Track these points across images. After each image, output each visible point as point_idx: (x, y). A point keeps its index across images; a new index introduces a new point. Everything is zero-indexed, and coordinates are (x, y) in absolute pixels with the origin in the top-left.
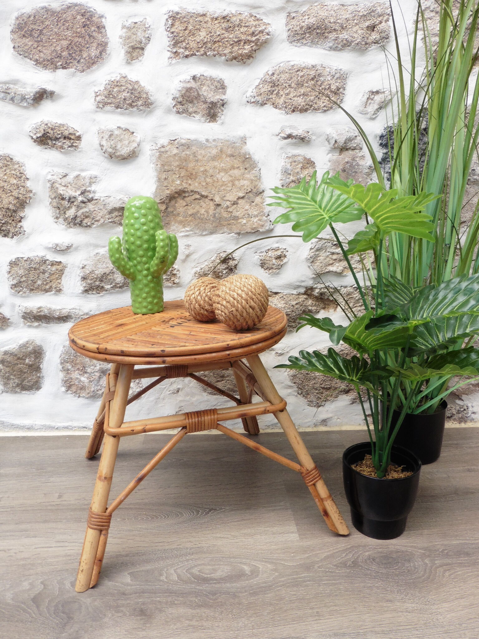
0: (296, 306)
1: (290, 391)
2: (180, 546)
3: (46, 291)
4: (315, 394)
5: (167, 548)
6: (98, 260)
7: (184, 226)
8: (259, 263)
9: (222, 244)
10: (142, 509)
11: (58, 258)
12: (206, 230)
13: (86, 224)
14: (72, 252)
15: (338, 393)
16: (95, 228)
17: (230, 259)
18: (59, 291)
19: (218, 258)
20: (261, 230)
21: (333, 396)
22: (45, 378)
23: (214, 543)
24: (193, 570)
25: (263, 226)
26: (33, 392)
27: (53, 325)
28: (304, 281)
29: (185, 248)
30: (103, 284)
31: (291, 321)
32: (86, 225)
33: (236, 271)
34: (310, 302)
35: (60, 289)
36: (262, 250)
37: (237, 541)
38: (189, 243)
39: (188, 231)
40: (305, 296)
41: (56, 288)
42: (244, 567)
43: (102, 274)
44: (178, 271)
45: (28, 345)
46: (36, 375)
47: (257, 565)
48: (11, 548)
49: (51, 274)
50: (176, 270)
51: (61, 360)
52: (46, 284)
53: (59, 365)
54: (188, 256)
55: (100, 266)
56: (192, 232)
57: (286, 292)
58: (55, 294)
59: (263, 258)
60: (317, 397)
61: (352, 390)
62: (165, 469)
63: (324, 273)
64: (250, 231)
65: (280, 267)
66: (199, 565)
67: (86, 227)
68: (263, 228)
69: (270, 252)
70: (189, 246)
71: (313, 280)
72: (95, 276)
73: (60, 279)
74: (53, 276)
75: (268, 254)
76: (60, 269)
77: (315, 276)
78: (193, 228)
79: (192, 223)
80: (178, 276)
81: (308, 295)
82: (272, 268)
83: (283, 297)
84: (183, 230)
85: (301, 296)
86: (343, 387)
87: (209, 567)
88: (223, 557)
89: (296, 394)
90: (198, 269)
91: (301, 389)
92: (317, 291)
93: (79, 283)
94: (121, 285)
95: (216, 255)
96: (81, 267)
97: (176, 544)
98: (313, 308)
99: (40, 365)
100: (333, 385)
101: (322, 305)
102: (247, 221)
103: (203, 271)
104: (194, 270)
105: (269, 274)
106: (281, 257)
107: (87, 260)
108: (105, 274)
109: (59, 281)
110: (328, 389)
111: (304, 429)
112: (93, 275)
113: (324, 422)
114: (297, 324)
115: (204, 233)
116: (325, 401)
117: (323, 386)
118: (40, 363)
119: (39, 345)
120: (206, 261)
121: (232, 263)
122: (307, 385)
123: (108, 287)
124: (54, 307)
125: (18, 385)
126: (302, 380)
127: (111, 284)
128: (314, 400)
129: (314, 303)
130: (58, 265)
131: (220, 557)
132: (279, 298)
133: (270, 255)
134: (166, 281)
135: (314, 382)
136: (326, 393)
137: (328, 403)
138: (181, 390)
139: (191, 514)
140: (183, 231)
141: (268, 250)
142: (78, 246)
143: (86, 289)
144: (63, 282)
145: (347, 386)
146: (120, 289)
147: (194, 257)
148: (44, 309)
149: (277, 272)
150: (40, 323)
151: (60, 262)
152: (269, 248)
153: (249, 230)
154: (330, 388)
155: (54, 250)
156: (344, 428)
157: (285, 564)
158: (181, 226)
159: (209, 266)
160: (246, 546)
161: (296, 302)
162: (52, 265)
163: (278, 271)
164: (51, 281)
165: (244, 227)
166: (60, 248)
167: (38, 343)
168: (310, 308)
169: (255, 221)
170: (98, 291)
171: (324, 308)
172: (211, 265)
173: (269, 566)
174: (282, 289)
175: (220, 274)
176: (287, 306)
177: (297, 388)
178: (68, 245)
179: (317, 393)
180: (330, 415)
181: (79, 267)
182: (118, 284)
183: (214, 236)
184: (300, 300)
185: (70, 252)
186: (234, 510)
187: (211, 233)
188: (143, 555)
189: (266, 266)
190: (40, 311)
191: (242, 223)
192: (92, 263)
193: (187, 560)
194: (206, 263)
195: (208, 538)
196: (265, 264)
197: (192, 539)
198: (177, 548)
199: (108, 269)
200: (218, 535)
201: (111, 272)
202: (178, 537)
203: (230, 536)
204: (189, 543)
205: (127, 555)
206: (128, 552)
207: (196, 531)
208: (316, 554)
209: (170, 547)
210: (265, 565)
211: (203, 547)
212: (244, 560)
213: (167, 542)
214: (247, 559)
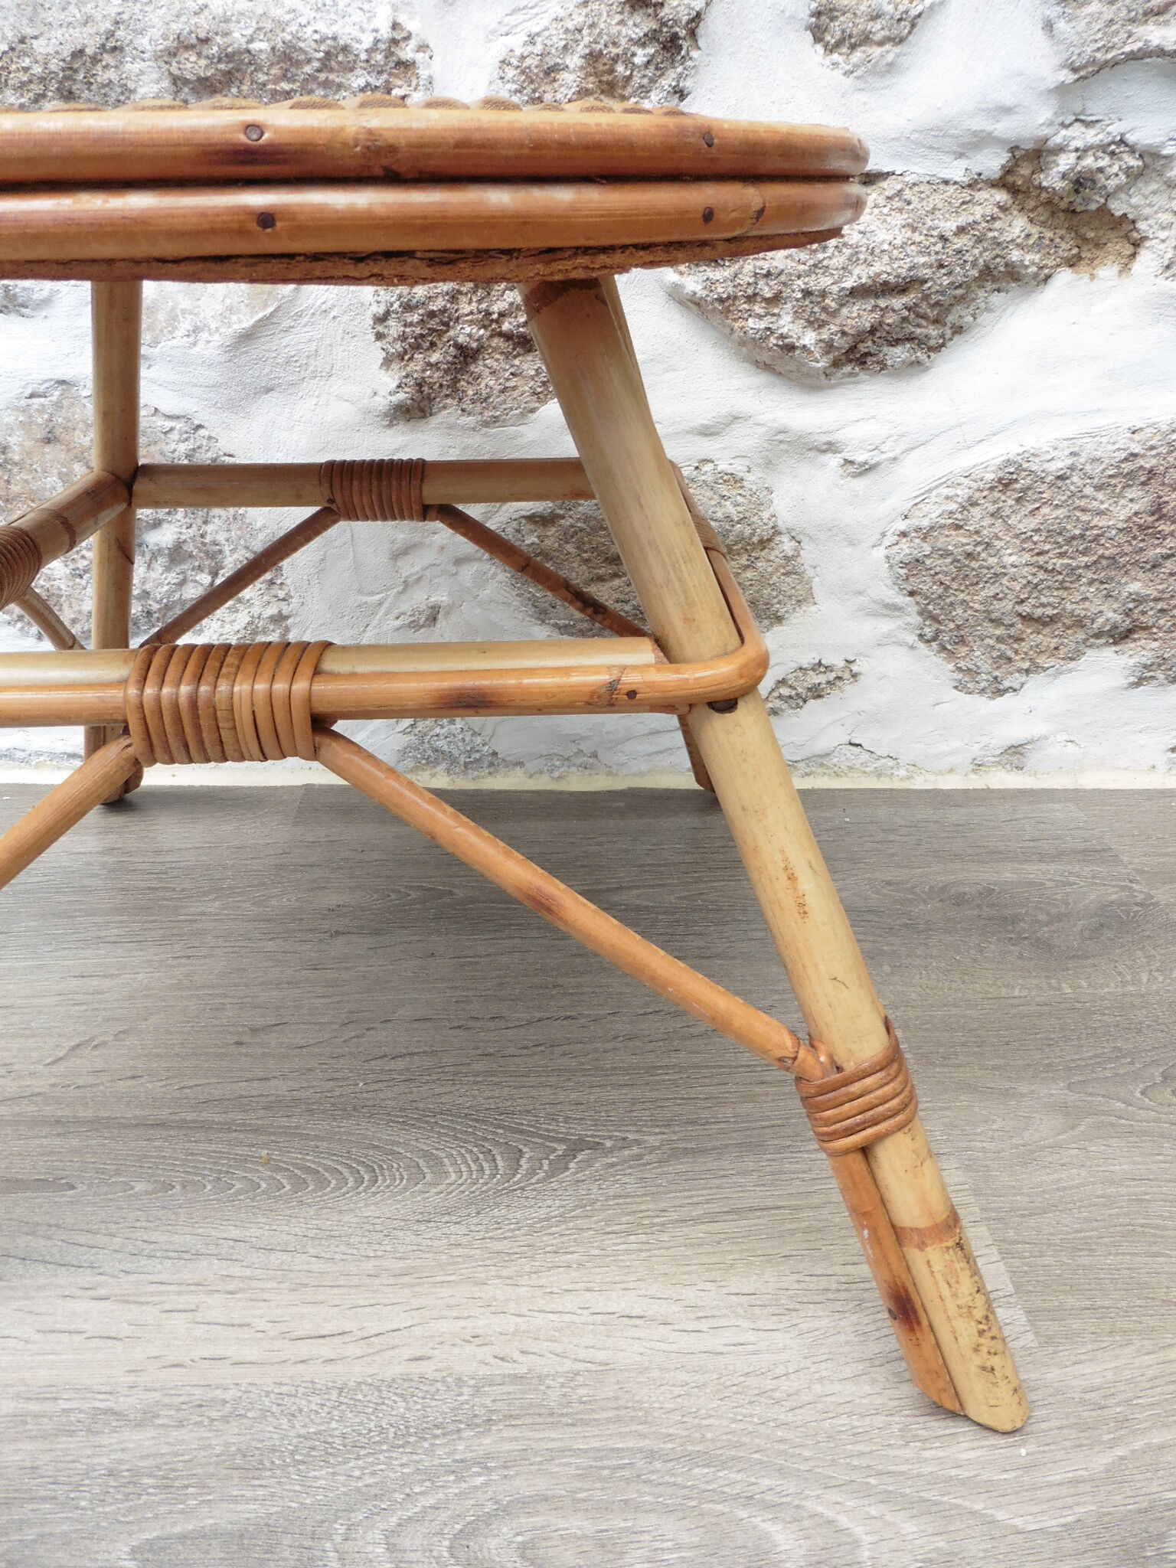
0: (959, 243)
1: (886, 626)
2: (427, 1368)
4: (991, 642)
5: (358, 1372)
8: (804, 9)
10: (256, 1130)
15: (1085, 641)
21: (1063, 651)
23: (601, 1356)
24: (493, 1543)
28: (1007, 110)
31: (923, 317)
33: (694, 54)
34: (1017, 226)
37: (716, 1342)
40: (1001, 196)
42: (771, 1528)
43: (66, 54)
44: (423, 47)
47: (844, 1521)
50: (412, 44)
55: (53, 15)
57: (919, 168)
60: (995, 654)
61: (1146, 628)
62: (377, 932)
63: (1114, 64)
66: (525, 1504)
71: (1054, 101)
72: (37, 70)
77: (1073, 77)
80: (424, 73)
81: (1014, 190)
82: (866, 39)
83: (900, 193)
85: (983, 195)
86: (1111, 615)
87: (578, 1524)
88: (651, 1455)
89: (912, 638)
90: (517, 43)
91: (935, 619)
92: (1065, 162)
97: (407, 1353)
98: (1028, 258)
100: (1069, 606)
101: (1067, 248)
103: (538, 49)
104: (498, 49)
105: (847, 74)
108: (79, 53)
110: (1045, 624)
111: (932, 778)
112: (26, 62)
113: (1015, 754)
114: (948, 332)
116: (1027, 671)
117: (1025, 609)
121: (675, 6)
122: (964, 601)
126: (947, 580)
128: (986, 666)
129: (1035, 230)
131: (632, 1451)
132: (881, 201)
135: (992, 590)
136: (1034, 639)
137: (1034, 681)
138: (447, 614)
139: (481, 1170)
145: (1128, 613)
149: (890, 58)
154: (1053, 620)
156: (1090, 781)
159: (571, 25)
160: (769, 1384)
161: (962, 220)
163: (890, 52)
168: (1015, 255)
171: (1072, 263)
172: (578, 20)
173: (910, 1528)
174: (898, 156)
175: (620, 68)
176: (917, 237)
177: (920, 614)
179: (999, 639)
180: (1037, 729)
184: (978, 212)
186: (686, 1152)
188: (226, 1419)
189: (835, 29)
193: (459, 1468)
195: (566, 1318)
196: (832, 19)
197: (484, 1323)
198: (407, 1378)
199: (90, 29)
200: (618, 1302)
201: (109, 45)
202: (415, 1303)
203: (675, 1308)
204: (468, 1349)
205: (146, 1418)
206: (157, 1395)
207: (504, 1273)
208: (1148, 1449)
209: (370, 1371)
210: (888, 1524)
211: (541, 1379)
212: (766, 1482)
213: (360, 1334)
214: (781, 1471)
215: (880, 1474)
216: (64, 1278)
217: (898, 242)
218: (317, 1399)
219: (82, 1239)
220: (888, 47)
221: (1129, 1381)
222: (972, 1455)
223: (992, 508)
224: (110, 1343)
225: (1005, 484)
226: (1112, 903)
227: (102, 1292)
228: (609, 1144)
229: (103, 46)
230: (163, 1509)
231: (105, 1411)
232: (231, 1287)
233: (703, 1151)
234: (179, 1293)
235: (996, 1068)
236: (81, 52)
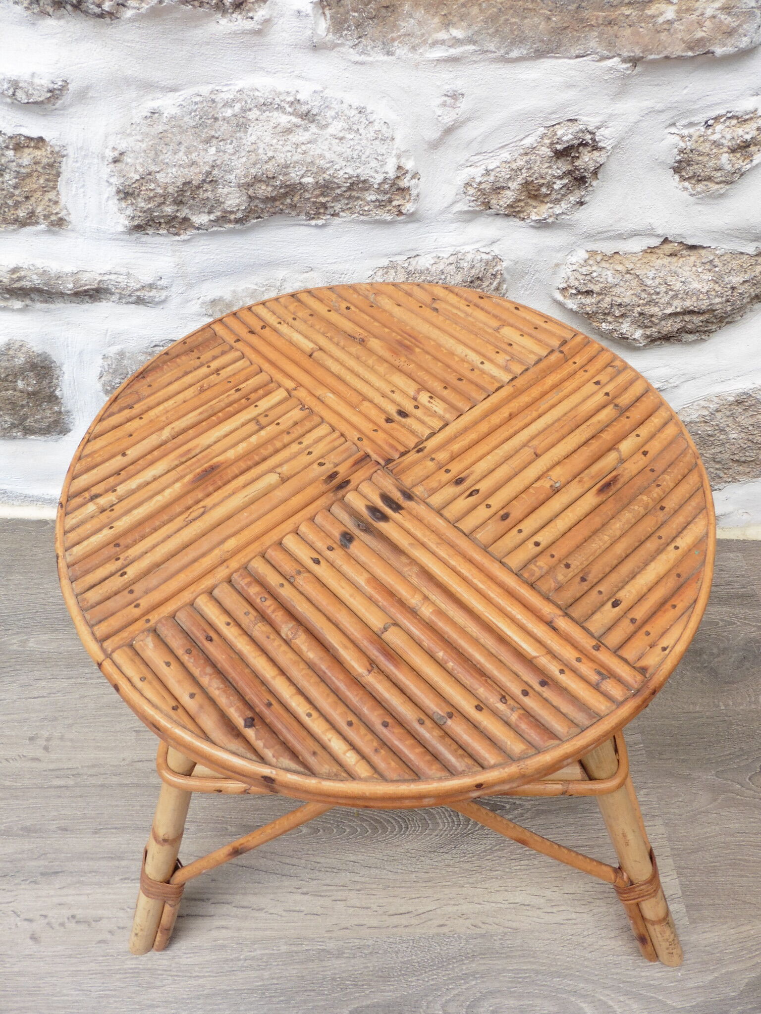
0: (742, 288)
2: (445, 930)
3: (23, 223)
4: (712, 470)
5: (418, 932)
6: (162, 136)
7: (447, 24)
8: (672, 157)
9: (569, 95)
11: (32, 127)
12: (519, 40)
13: (99, 6)
14: (71, 105)
16: (132, 20)
17: (586, 145)
18: (58, 224)
19: (547, 141)
20: (719, 51)
21: (752, 474)
22: (75, 413)
23: (515, 925)
24: (482, 1010)
25: (730, 33)
26: (54, 437)
27: (61, 305)
29: (444, 104)
30: (184, 212)
32: (97, 10)
33: (594, 183)
35: (61, 219)
36: (695, 119)
37: (560, 918)
38: (459, 85)
39: (457, 42)
41: (46, 217)
42: (583, 1005)
43: (179, 183)
44: (415, 177)
45: (11, 352)
46: (51, 409)
47: (610, 1003)
48: (100, 912)
49: (22, 178)
50: (409, 176)
51: (104, 385)
52: (17, 205)
53: (102, 394)
54: (449, 131)
55: (167, 157)
56: (471, 48)
57: (727, 246)
58: (49, 231)
59: (689, 145)
60: (713, 475)
64: (680, 53)
65: (733, 178)
66: (492, 993)
67: (101, 16)
68: (731, 41)
69: (719, 127)
70: (455, 96)
72: (160, 190)
73: (54, 188)
74: (28, 181)
75: (710, 131)
76: (45, 161)
78: (478, 32)
79: (475, 10)
80: (414, 192)
82: (709, 179)
83: (711, 261)
84: (442, 35)
87: (513, 1003)
88: (537, 972)
90: (477, 173)
93: (113, 204)
94: (240, 215)
95: (542, 130)
96: (110, 160)
97: (436, 922)
99: (54, 391)
102: (678, 12)
103: (492, 178)
104: (464, 175)
105: (691, 195)
106: (748, 146)
107: (124, 134)
108: (188, 183)
109: (52, 195)
110: (745, 463)
112: (152, 186)
114: (723, 325)
115: (515, 54)
116: (730, 482)
117: (736, 457)
118: (52, 386)
119: (40, 352)
120: (509, 148)
121: (587, 159)
123: (201, 219)
124: (55, 267)
125: (13, 426)
127: (209, 213)
130: (37, 148)
131: (530, 970)
132: (698, 264)
133: (716, 137)
134: (376, 207)
135: (719, 449)
136: (737, 469)
139: (453, 822)
140: (443, 42)
141: (716, 119)
142: (88, 88)
143: (136, 223)
144: (63, 199)
146: (238, 226)
147: (469, 132)
148: (29, 273)
149: (722, 191)
150: (28, 302)
151: (41, 139)
152: (723, 112)
153: (678, 50)
154: (750, 462)
155: (9, 100)
157: (665, 1004)
158: (437, 20)
159: (514, 166)
160: (582, 940)
161: (747, 276)
162: (18, 147)
163: (723, 188)
164: (27, 198)
165: (663, 36)
166: (28, 95)
167: (35, 349)
169: (709, 12)
170: (173, 230)
172: (520, 163)
174: (715, 239)
175: (544, 190)
176: (717, 288)
178: (51, 86)
179: (718, 469)
181: (103, 158)
182: (231, 212)
183: (547, 64)
185: (64, 108)
186: (543, 812)
187: (540, 54)
189: (690, 171)
190: (20, 279)
191: (661, 20)
192: (144, 146)
193: (465, 977)
194: (505, 155)
195: (499, 905)
196: (689, 165)
197: (465, 908)
198: (438, 935)
199: (196, 170)
200: (520, 898)
201: (208, 180)
202: (436, 896)
203: (542, 901)
204: (461, 921)
205: (339, 955)
206: (341, 943)
207: (471, 881)
208: (727, 973)
209: (423, 932)
210: (627, 1004)
211: (492, 936)
212: (581, 985)
213: (416, 913)
214: (587, 981)
215: (624, 982)
216: (286, 883)
217: (704, 290)
218: (405, 945)
219: (288, 861)
220: (722, 185)
221: (724, 942)
222: (660, 974)
223: (728, 413)
224: (316, 917)
225: (739, 403)
226: (751, 640)
227: (305, 890)
228: (508, 806)
229: (204, 181)
230: (357, 995)
231: (323, 950)
232: (358, 887)
233: (550, 811)
234: (337, 891)
235: (684, 761)
236: (190, 182)
